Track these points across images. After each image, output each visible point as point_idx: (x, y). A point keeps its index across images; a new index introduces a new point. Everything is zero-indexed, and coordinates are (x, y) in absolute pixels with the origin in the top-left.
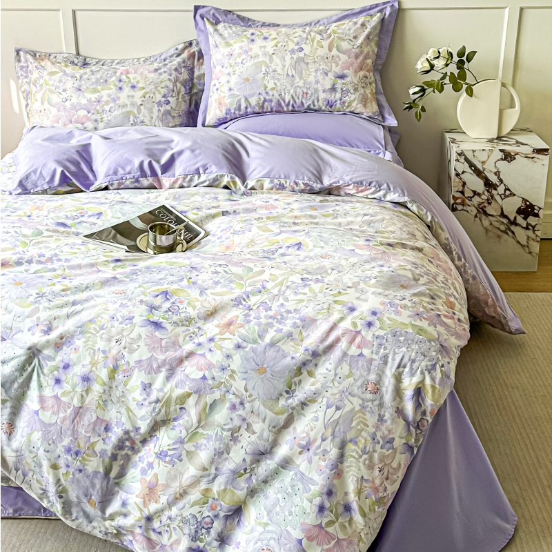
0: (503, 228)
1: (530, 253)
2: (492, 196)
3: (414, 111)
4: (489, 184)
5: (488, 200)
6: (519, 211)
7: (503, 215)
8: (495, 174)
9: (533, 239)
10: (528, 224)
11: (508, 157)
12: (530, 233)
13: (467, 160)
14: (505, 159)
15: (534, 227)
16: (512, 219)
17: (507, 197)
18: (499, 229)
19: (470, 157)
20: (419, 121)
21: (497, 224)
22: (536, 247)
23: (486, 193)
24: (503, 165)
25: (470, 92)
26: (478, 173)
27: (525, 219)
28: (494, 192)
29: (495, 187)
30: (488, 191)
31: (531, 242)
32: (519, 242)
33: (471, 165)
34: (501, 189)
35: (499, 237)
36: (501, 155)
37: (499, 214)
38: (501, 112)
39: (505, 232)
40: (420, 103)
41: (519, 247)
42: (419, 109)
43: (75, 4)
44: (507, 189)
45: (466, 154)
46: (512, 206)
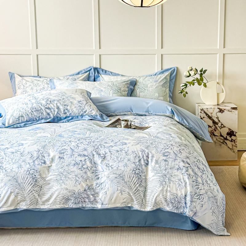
0: (222, 141)
1: (234, 152)
2: (216, 128)
3: (183, 93)
4: (214, 122)
5: (215, 129)
6: (228, 134)
7: (221, 136)
8: (217, 118)
10: (232, 139)
11: (221, 111)
12: (233, 143)
13: (204, 112)
14: (220, 112)
15: (234, 141)
16: (225, 137)
17: (222, 128)
18: (220, 141)
19: (206, 111)
21: (219, 140)
22: (236, 150)
23: (214, 126)
24: (219, 114)
25: (205, 85)
26: (210, 118)
27: (230, 137)
28: (217, 126)
29: (217, 124)
30: (214, 125)
31: (234, 147)
32: (229, 147)
33: (207, 114)
34: (220, 124)
35: (221, 145)
36: (218, 110)
37: (220, 135)
38: (218, 94)
39: (223, 143)
40: (185, 91)
41: (229, 149)
42: (185, 93)
43: (38, 52)
44: (222, 124)
45: (204, 110)
46: (224, 131)
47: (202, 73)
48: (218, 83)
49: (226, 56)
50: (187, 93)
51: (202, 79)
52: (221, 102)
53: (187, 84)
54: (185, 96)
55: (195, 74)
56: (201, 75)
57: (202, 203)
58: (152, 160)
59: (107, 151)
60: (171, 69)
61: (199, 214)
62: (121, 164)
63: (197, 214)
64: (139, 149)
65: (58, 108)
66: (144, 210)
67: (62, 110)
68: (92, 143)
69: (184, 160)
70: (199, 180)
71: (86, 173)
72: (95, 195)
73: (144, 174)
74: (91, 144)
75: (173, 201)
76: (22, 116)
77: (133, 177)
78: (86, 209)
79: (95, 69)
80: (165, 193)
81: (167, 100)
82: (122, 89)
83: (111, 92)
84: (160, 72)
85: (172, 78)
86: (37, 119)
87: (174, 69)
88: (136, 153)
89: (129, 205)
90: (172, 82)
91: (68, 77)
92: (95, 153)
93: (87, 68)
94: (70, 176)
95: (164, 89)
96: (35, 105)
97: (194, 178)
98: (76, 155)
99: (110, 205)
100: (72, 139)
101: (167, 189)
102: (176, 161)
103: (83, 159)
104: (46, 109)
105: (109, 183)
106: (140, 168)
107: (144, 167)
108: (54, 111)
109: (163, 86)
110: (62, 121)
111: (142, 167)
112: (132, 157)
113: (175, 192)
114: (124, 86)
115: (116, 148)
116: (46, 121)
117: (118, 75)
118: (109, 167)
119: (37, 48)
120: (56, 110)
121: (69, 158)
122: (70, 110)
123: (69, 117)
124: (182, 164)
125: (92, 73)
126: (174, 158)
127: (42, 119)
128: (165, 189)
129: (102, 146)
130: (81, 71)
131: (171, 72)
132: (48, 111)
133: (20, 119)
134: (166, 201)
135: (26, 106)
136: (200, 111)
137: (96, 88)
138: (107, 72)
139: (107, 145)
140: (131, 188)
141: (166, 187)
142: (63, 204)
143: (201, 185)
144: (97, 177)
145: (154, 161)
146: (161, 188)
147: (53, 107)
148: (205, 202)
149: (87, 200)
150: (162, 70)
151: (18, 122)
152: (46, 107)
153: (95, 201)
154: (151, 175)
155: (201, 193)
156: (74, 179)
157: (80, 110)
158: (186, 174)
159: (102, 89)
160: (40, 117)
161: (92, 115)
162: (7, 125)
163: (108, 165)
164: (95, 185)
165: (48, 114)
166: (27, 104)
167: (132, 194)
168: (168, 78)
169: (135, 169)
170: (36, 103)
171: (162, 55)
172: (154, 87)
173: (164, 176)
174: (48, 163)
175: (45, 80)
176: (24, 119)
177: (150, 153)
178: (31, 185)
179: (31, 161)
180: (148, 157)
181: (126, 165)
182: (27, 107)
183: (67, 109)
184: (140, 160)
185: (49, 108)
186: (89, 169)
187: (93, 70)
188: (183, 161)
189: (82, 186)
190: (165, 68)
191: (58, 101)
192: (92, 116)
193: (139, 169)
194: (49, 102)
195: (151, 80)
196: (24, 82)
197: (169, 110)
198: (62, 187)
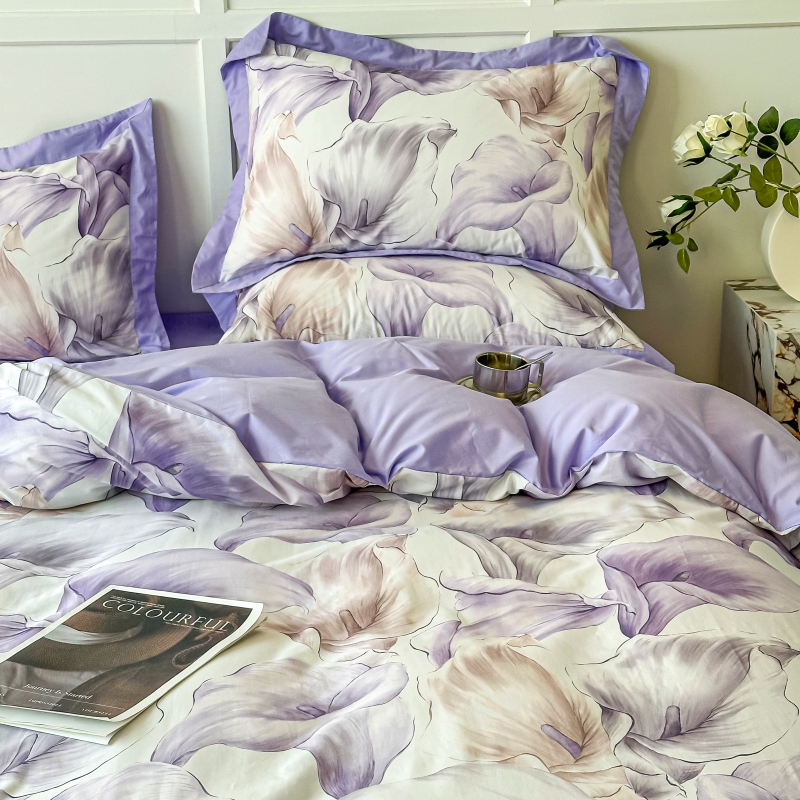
20: (687, 271)
25: (792, 206)
40: (686, 234)
42: (684, 246)
47: (776, 135)
50: (693, 246)
51: (773, 172)
53: (696, 199)
55: (744, 149)
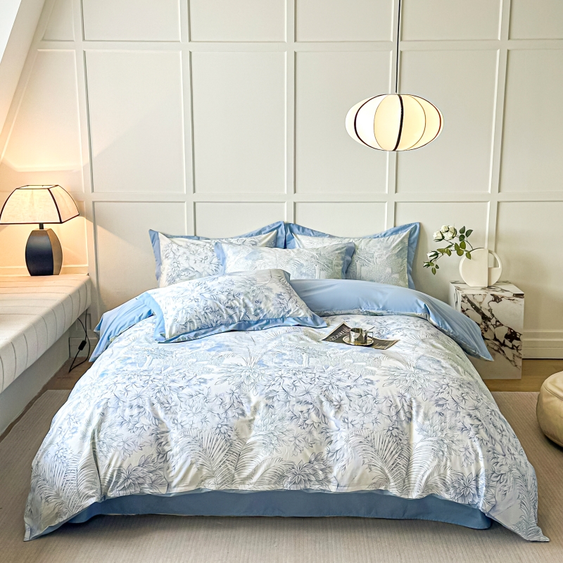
0: (496, 348)
1: (516, 366)
2: (488, 326)
3: (431, 267)
4: (484, 317)
5: (485, 328)
6: (507, 336)
7: (495, 339)
8: (489, 310)
9: (517, 356)
10: (513, 346)
11: (497, 299)
12: (515, 351)
13: (469, 301)
14: (495, 300)
15: (517, 347)
16: (502, 342)
17: (497, 326)
18: (493, 348)
19: (471, 299)
20: (434, 274)
21: (492, 346)
22: (519, 362)
23: (483, 324)
24: (493, 305)
25: (469, 256)
26: (477, 310)
27: (511, 341)
28: (488, 323)
29: (489, 320)
30: (485, 322)
31: (516, 358)
32: (507, 358)
33: (472, 304)
34: (493, 321)
35: (494, 355)
36: (492, 298)
37: (493, 337)
38: (489, 269)
39: (497, 351)
40: (435, 263)
41: (508, 361)
42: (434, 267)
43: (195, 198)
44: (497, 321)
45: (469, 297)
46: (501, 333)
47: (464, 234)
48: (490, 252)
49: (502, 205)
50: (437, 267)
51: (463, 246)
52: (493, 282)
53: (438, 252)
54: (434, 271)
55: (453, 237)
56: (462, 238)
57: (505, 488)
58: (417, 412)
59: (343, 395)
60: (410, 225)
61: (500, 508)
62: (366, 419)
63: (497, 508)
64: (395, 393)
65: (246, 306)
66: (406, 497)
67: (252, 310)
68: (317, 380)
69: (471, 412)
70: (498, 448)
71: (310, 432)
72: (327, 469)
73: (405, 437)
74: (315, 383)
75: (456, 485)
76: (191, 322)
77: (389, 442)
78: (311, 492)
79: (287, 225)
80: (442, 471)
81: (404, 278)
82: (334, 262)
83: (317, 267)
84: (392, 230)
85: (412, 241)
86: (214, 325)
87: (416, 226)
88: (391, 399)
89: (382, 488)
90: (412, 248)
91: (244, 239)
92: (323, 399)
93: (274, 225)
94: (286, 438)
95: (400, 260)
96: (209, 303)
97: (490, 445)
98: (293, 401)
99: (350, 488)
100: (283, 372)
101: (446, 464)
102: (458, 414)
103: (304, 408)
104: (228, 309)
105: (349, 450)
106: (399, 427)
107: (405, 424)
108: (240, 312)
109: (398, 255)
110: (252, 328)
111: (401, 425)
112: (384, 406)
113: (459, 469)
114: (337, 257)
115: (357, 390)
116: (228, 329)
117: (323, 235)
118: (348, 423)
119: (194, 192)
120: (243, 310)
121: (282, 408)
122: (265, 310)
123: (262, 320)
124: (468, 421)
125: (282, 233)
126: (455, 409)
127: (221, 325)
128: (443, 464)
129: (334, 386)
130: (264, 229)
131: (411, 231)
132: (231, 312)
133: (188, 325)
134: (444, 484)
135: (196, 304)
136: (460, 299)
137: (292, 262)
138: (306, 230)
139: (341, 384)
140: (386, 462)
141: (445, 460)
142: (275, 483)
143: (501, 457)
144: (329, 440)
145: (421, 414)
146: (435, 463)
147: (238, 305)
148: (509, 487)
149: (313, 478)
150: (396, 228)
151: (184, 331)
152: (227, 305)
153: (327, 480)
154: (417, 438)
155: (502, 472)
156: (293, 443)
157: (280, 310)
158: (476, 440)
159: (302, 262)
160: (219, 322)
161: (300, 316)
162: (167, 337)
163: (346, 420)
164: (325, 452)
165: (231, 317)
166: (197, 300)
167: (387, 471)
168: (406, 241)
169: (391, 428)
170: (211, 299)
171: (396, 203)
172: (385, 258)
173: (441, 442)
174: (248, 414)
175: (208, 245)
176: (194, 325)
177: (413, 401)
178: (223, 452)
179: (222, 411)
180: (410, 406)
181: (376, 421)
182: (198, 305)
183: (259, 309)
184: (398, 413)
185: (232, 308)
186: (316, 426)
187: (283, 227)
188: (470, 415)
189: (306, 456)
190: (400, 223)
191: (246, 295)
192: (299, 318)
193: (397, 428)
194: (231, 297)
195: (379, 247)
196: (175, 247)
197: (420, 306)
198: (274, 456)
